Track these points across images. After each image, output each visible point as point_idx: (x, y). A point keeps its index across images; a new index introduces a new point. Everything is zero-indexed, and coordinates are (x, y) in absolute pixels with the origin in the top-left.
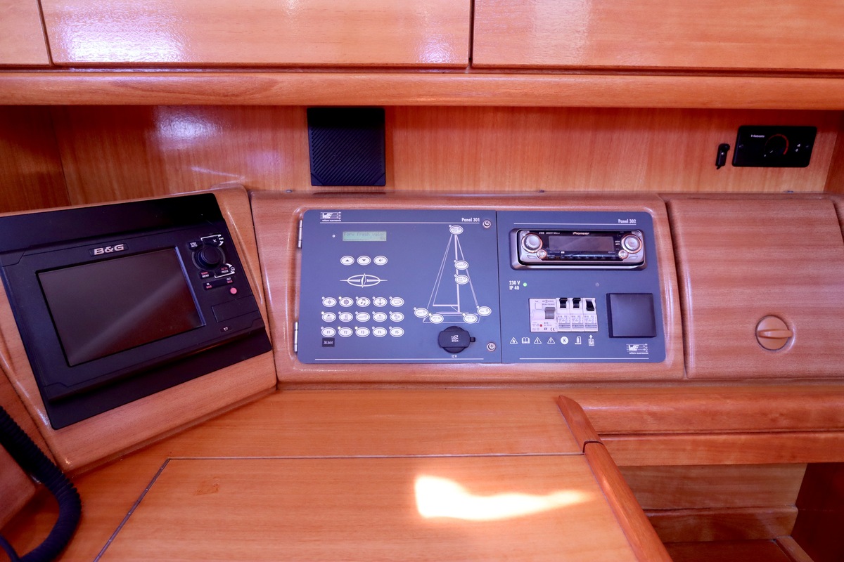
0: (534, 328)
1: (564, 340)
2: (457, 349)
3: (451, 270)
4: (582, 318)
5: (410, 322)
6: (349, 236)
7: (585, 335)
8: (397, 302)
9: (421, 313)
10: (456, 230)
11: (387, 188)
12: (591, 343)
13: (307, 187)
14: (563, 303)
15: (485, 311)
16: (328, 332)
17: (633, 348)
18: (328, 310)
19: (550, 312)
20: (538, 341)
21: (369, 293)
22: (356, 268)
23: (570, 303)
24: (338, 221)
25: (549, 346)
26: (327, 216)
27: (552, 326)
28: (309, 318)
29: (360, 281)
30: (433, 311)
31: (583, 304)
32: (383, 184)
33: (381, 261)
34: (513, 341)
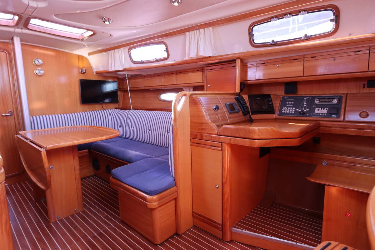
0: (315, 112)
1: (321, 114)
2: (303, 114)
3: (303, 104)
4: (325, 111)
5: (296, 111)
6: (288, 100)
7: (325, 114)
8: (294, 108)
9: (297, 110)
10: (305, 99)
11: (297, 94)
12: (326, 115)
13: (284, 94)
14: (321, 109)
15: (308, 110)
16: (283, 112)
17: (333, 116)
18: (283, 109)
19: (318, 110)
20: (316, 114)
21: (290, 107)
22: (289, 104)
23: (323, 109)
24: (287, 98)
25: (318, 115)
26: (285, 97)
27: (319, 112)
28: (281, 110)
29: (289, 105)
30: (299, 109)
31: (325, 109)
32: (296, 93)
33: (293, 103)
34: (312, 114)
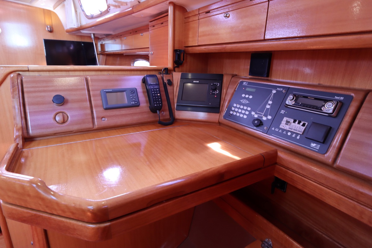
0: (281, 127)
1: (289, 134)
2: (257, 126)
3: (267, 103)
4: (299, 128)
5: (250, 115)
6: (248, 89)
7: (297, 134)
8: (249, 109)
9: (253, 113)
10: (274, 92)
12: (298, 138)
13: (249, 76)
14: (294, 122)
15: (269, 117)
16: (231, 112)
17: (313, 145)
18: (234, 107)
19: (287, 122)
20: (280, 131)
21: (244, 105)
22: (245, 98)
23: (297, 122)
24: (246, 85)
25: (283, 134)
26: (244, 83)
27: (287, 127)
28: (229, 109)
29: (244, 101)
30: (256, 113)
31: (301, 124)
32: (268, 76)
33: (251, 97)
34: (273, 129)
